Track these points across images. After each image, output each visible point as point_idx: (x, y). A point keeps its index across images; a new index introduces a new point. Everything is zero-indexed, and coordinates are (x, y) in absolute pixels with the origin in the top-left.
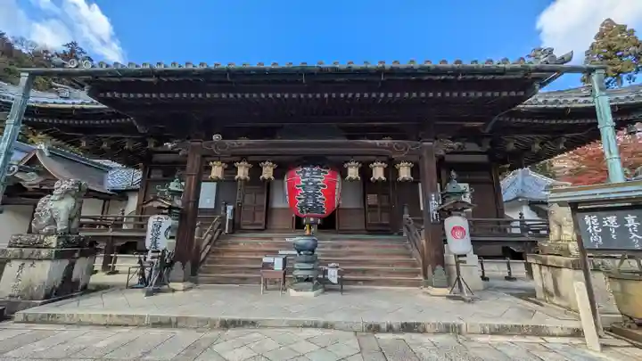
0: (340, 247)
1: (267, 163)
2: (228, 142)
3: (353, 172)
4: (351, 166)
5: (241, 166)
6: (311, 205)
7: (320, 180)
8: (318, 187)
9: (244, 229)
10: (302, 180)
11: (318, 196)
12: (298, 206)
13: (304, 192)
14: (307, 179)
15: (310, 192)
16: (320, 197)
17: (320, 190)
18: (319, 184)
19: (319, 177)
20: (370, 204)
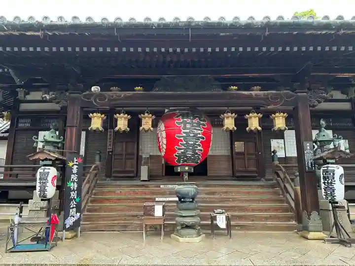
0: (213, 193)
1: (146, 114)
2: (107, 94)
3: (229, 123)
4: (228, 118)
5: (121, 118)
6: (190, 155)
7: (200, 132)
8: (198, 139)
9: (115, 177)
10: (183, 131)
11: (197, 147)
12: (176, 156)
13: (185, 143)
14: (188, 131)
15: (190, 143)
16: (199, 148)
17: (199, 141)
18: (199, 135)
19: (199, 128)
20: (237, 151)
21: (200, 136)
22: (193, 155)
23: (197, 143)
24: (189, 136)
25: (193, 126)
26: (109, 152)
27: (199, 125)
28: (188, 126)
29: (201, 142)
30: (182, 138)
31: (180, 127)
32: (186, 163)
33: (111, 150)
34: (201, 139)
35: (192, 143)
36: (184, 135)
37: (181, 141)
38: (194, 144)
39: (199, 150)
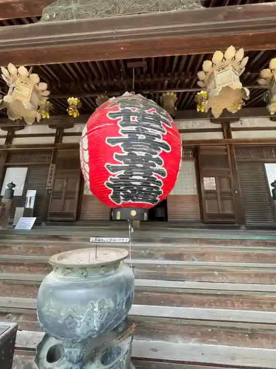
6: (138, 183)
7: (159, 133)
8: (156, 146)
9: (51, 221)
10: (122, 128)
11: (154, 166)
12: (109, 185)
13: (126, 153)
14: (134, 128)
15: (138, 153)
16: (158, 167)
17: (159, 153)
18: (157, 140)
19: (158, 126)
20: (206, 188)
21: (161, 141)
22: (146, 184)
23: (154, 156)
24: (136, 139)
25: (144, 120)
26: (48, 190)
27: (157, 120)
28: (134, 119)
29: (163, 154)
30: (120, 144)
31: (116, 122)
32: (130, 201)
33: (50, 188)
34: (162, 149)
35: (143, 154)
36: (126, 136)
37: (118, 149)
38: (148, 158)
39: (158, 172)
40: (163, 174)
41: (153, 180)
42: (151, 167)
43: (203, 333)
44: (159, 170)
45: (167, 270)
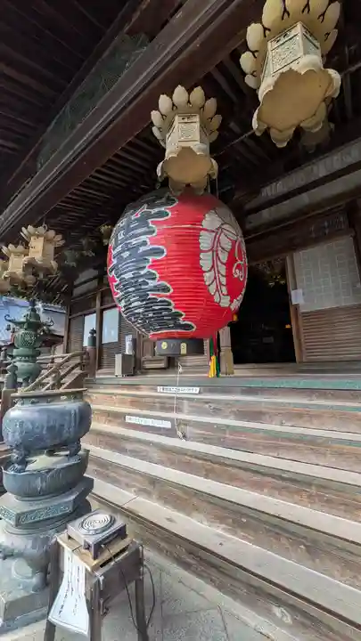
6: (141, 310)
7: (145, 237)
10: (113, 253)
11: (146, 283)
13: (118, 280)
14: (120, 248)
15: (127, 277)
16: (153, 283)
17: (147, 265)
21: (148, 247)
23: (143, 272)
24: (122, 260)
25: (129, 231)
29: (154, 264)
35: (131, 274)
36: (115, 261)
38: (137, 277)
39: (156, 289)
40: (165, 289)
41: (153, 301)
42: (143, 287)
43: (234, 521)
44: (155, 287)
45: (228, 432)
